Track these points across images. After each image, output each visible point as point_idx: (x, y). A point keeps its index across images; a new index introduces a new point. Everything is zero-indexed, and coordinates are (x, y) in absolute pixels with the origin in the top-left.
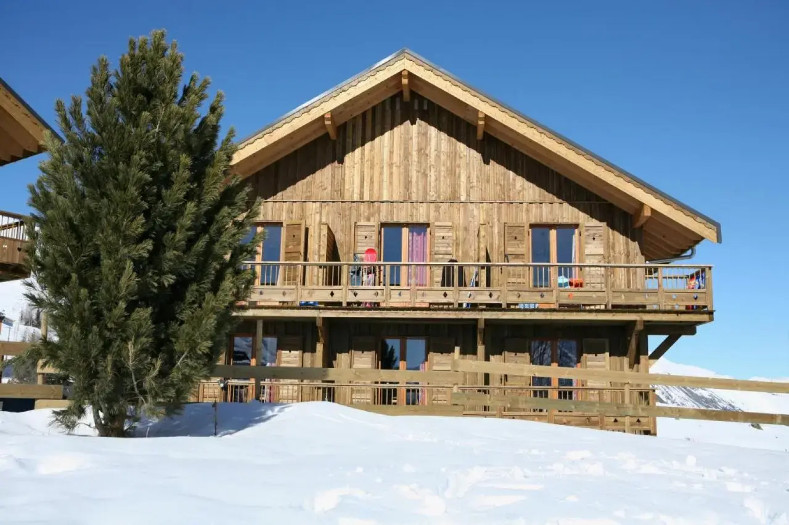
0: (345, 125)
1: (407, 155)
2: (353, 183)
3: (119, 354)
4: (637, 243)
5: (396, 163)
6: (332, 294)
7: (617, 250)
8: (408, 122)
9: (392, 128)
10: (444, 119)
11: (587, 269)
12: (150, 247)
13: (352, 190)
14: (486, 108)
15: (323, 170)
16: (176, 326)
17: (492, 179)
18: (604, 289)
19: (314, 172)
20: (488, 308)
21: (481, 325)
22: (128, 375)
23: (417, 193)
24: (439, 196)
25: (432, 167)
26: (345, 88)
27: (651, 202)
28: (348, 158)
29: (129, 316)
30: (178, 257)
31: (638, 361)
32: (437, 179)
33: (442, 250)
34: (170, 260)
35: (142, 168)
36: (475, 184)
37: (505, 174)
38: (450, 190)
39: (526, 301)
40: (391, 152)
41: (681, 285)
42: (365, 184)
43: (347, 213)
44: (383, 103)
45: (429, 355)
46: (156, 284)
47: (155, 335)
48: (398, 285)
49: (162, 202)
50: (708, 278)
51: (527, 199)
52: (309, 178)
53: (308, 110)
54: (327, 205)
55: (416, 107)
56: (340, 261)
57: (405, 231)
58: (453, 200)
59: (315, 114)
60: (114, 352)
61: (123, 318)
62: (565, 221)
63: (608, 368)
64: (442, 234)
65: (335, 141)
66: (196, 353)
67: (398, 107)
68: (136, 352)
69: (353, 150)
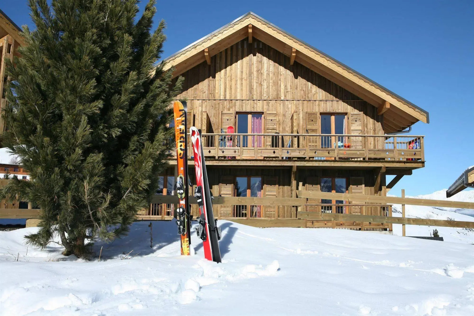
0: (215, 56)
1: (250, 74)
2: (220, 90)
3: (77, 190)
4: (380, 123)
5: (245, 78)
6: (210, 152)
7: (369, 127)
8: (252, 55)
9: (242, 59)
10: (272, 53)
11: (352, 138)
12: (101, 106)
13: (220, 93)
14: (296, 46)
15: (203, 82)
16: (122, 168)
17: (298, 87)
18: (364, 149)
19: (198, 83)
20: (299, 160)
21: (294, 169)
22: (85, 207)
23: (257, 95)
24: (269, 97)
25: (265, 80)
26: (216, 34)
27: (390, 100)
28: (217, 75)
29: (85, 160)
30: (123, 114)
31: (380, 189)
32: (268, 87)
33: (271, 127)
34: (117, 117)
35: (94, 42)
36: (289, 90)
37: (306, 84)
38: (275, 93)
39: (320, 155)
40: (242, 72)
41: (404, 147)
42: (227, 90)
43: (217, 106)
44: (237, 44)
45: (263, 186)
46: (106, 135)
47: (106, 175)
48: (247, 147)
49: (110, 71)
50: (422, 143)
51: (318, 99)
52: (195, 87)
53: (195, 47)
54: (206, 101)
55: (256, 47)
56: (213, 133)
57: (250, 116)
58: (277, 99)
59: (199, 49)
60: (73, 189)
61: (80, 162)
62: (340, 111)
63: (364, 193)
64: (271, 118)
65: (210, 66)
66: (137, 189)
67: (245, 47)
68: (91, 189)
69: (220, 71)
